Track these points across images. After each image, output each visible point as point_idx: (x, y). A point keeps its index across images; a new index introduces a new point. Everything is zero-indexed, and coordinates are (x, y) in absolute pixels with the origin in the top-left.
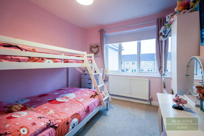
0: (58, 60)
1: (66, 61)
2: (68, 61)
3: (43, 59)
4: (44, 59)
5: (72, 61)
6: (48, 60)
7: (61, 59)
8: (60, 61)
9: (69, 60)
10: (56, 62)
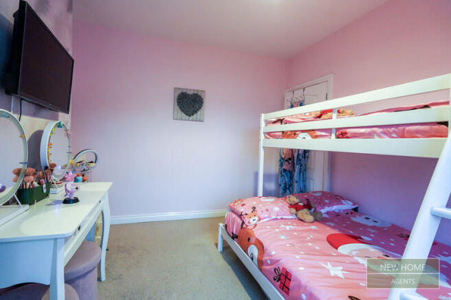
0: (318, 133)
1: (342, 134)
2: (346, 133)
3: (294, 134)
4: (297, 133)
5: (362, 130)
6: (302, 135)
7: (329, 131)
8: (323, 134)
9: (348, 130)
10: (317, 137)
